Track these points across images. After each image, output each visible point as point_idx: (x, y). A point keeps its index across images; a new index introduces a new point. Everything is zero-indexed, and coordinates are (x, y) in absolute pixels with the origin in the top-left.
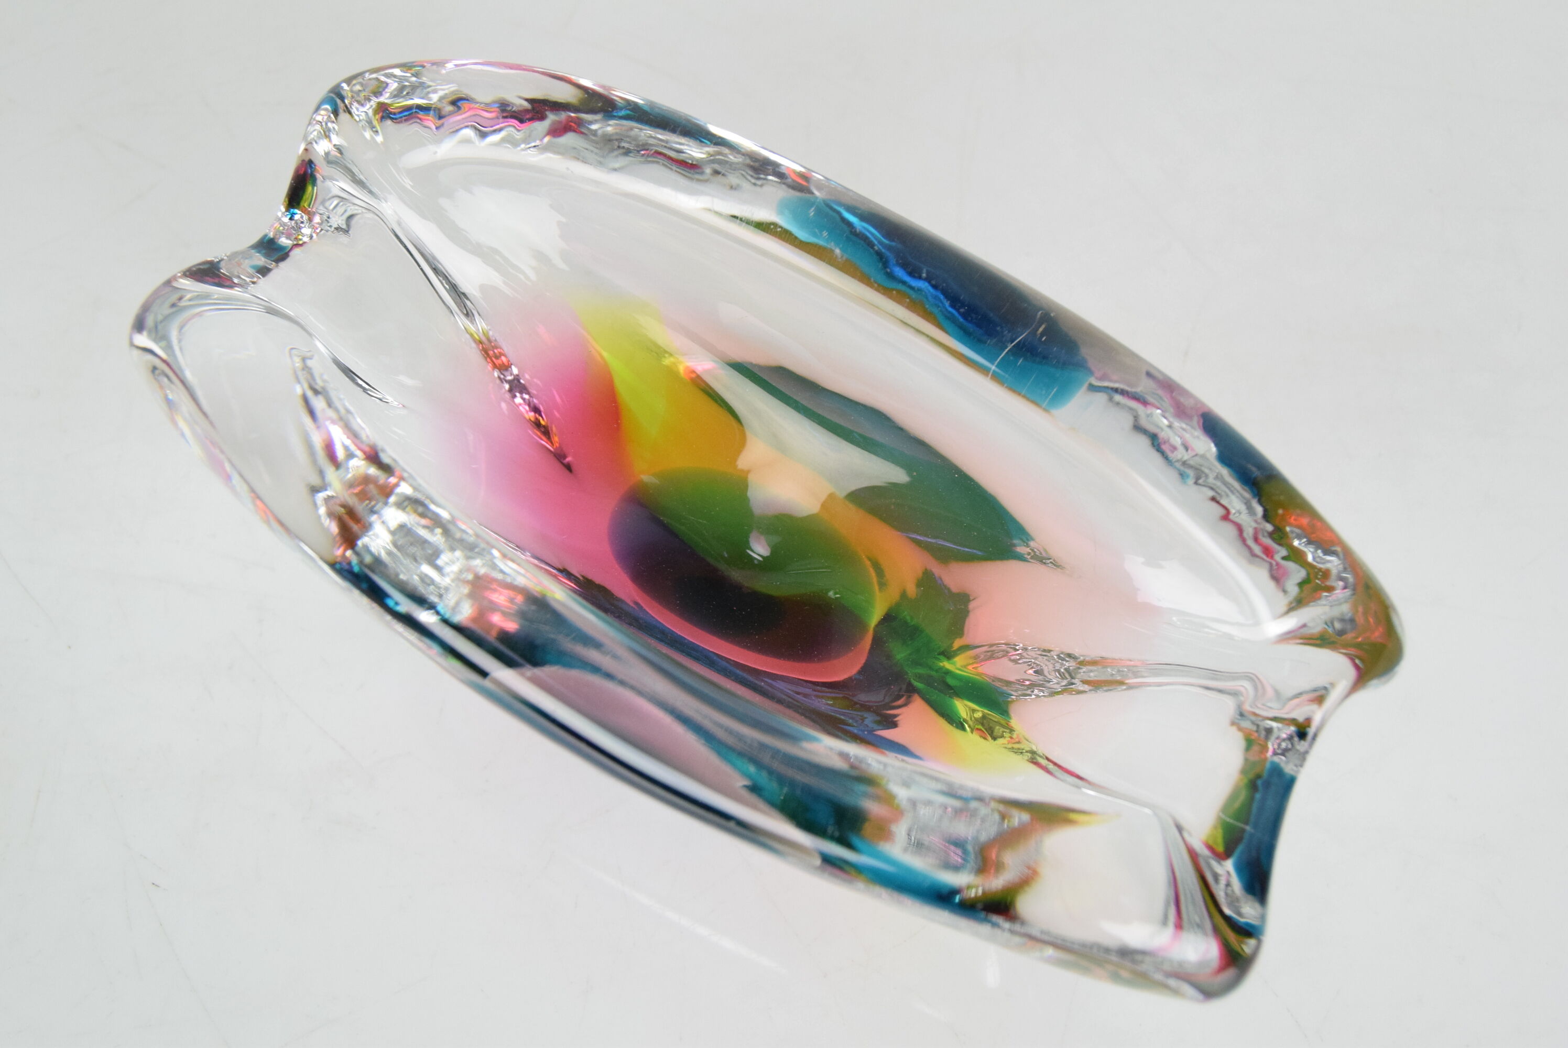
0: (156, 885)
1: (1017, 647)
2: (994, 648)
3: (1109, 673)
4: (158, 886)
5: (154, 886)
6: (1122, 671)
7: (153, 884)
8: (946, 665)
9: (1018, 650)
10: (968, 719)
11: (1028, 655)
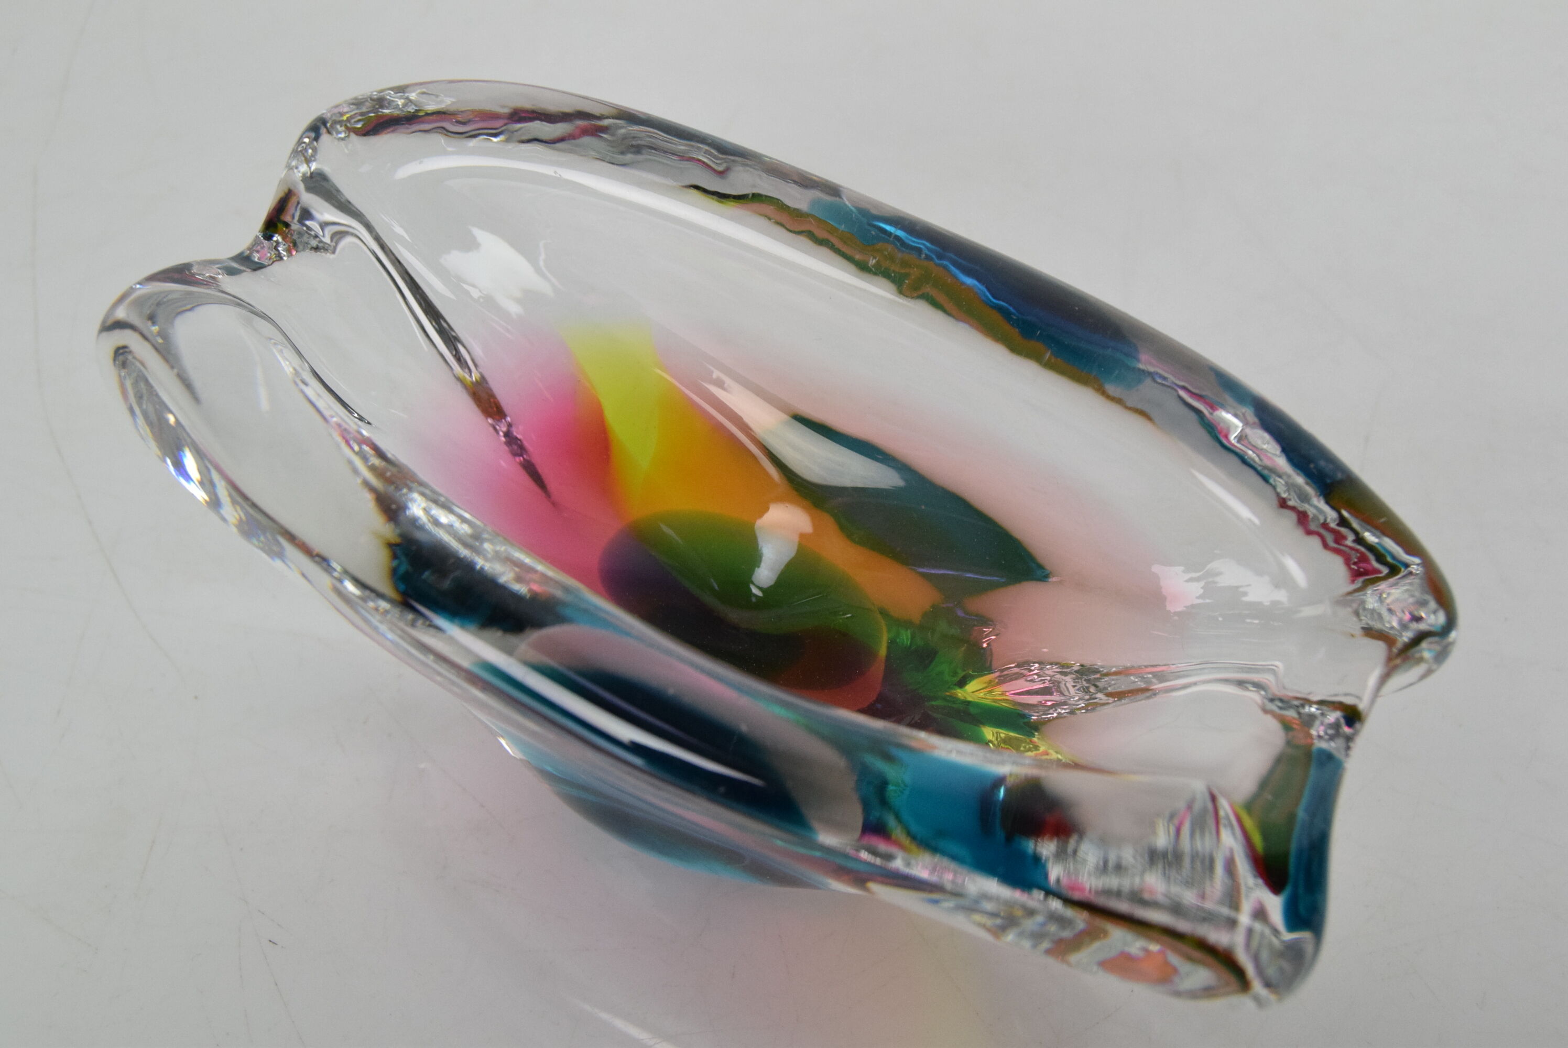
0: (274, 943)
1: (1033, 668)
2: (1006, 673)
3: (1135, 681)
4: (276, 944)
5: (271, 943)
6: (1147, 678)
7: (270, 941)
8: (960, 693)
9: (1034, 670)
10: (994, 739)
11: (1045, 673)
